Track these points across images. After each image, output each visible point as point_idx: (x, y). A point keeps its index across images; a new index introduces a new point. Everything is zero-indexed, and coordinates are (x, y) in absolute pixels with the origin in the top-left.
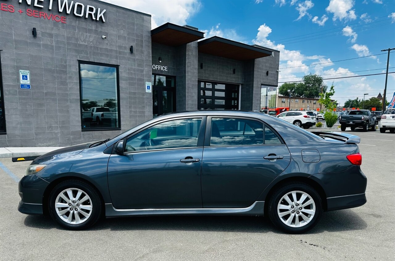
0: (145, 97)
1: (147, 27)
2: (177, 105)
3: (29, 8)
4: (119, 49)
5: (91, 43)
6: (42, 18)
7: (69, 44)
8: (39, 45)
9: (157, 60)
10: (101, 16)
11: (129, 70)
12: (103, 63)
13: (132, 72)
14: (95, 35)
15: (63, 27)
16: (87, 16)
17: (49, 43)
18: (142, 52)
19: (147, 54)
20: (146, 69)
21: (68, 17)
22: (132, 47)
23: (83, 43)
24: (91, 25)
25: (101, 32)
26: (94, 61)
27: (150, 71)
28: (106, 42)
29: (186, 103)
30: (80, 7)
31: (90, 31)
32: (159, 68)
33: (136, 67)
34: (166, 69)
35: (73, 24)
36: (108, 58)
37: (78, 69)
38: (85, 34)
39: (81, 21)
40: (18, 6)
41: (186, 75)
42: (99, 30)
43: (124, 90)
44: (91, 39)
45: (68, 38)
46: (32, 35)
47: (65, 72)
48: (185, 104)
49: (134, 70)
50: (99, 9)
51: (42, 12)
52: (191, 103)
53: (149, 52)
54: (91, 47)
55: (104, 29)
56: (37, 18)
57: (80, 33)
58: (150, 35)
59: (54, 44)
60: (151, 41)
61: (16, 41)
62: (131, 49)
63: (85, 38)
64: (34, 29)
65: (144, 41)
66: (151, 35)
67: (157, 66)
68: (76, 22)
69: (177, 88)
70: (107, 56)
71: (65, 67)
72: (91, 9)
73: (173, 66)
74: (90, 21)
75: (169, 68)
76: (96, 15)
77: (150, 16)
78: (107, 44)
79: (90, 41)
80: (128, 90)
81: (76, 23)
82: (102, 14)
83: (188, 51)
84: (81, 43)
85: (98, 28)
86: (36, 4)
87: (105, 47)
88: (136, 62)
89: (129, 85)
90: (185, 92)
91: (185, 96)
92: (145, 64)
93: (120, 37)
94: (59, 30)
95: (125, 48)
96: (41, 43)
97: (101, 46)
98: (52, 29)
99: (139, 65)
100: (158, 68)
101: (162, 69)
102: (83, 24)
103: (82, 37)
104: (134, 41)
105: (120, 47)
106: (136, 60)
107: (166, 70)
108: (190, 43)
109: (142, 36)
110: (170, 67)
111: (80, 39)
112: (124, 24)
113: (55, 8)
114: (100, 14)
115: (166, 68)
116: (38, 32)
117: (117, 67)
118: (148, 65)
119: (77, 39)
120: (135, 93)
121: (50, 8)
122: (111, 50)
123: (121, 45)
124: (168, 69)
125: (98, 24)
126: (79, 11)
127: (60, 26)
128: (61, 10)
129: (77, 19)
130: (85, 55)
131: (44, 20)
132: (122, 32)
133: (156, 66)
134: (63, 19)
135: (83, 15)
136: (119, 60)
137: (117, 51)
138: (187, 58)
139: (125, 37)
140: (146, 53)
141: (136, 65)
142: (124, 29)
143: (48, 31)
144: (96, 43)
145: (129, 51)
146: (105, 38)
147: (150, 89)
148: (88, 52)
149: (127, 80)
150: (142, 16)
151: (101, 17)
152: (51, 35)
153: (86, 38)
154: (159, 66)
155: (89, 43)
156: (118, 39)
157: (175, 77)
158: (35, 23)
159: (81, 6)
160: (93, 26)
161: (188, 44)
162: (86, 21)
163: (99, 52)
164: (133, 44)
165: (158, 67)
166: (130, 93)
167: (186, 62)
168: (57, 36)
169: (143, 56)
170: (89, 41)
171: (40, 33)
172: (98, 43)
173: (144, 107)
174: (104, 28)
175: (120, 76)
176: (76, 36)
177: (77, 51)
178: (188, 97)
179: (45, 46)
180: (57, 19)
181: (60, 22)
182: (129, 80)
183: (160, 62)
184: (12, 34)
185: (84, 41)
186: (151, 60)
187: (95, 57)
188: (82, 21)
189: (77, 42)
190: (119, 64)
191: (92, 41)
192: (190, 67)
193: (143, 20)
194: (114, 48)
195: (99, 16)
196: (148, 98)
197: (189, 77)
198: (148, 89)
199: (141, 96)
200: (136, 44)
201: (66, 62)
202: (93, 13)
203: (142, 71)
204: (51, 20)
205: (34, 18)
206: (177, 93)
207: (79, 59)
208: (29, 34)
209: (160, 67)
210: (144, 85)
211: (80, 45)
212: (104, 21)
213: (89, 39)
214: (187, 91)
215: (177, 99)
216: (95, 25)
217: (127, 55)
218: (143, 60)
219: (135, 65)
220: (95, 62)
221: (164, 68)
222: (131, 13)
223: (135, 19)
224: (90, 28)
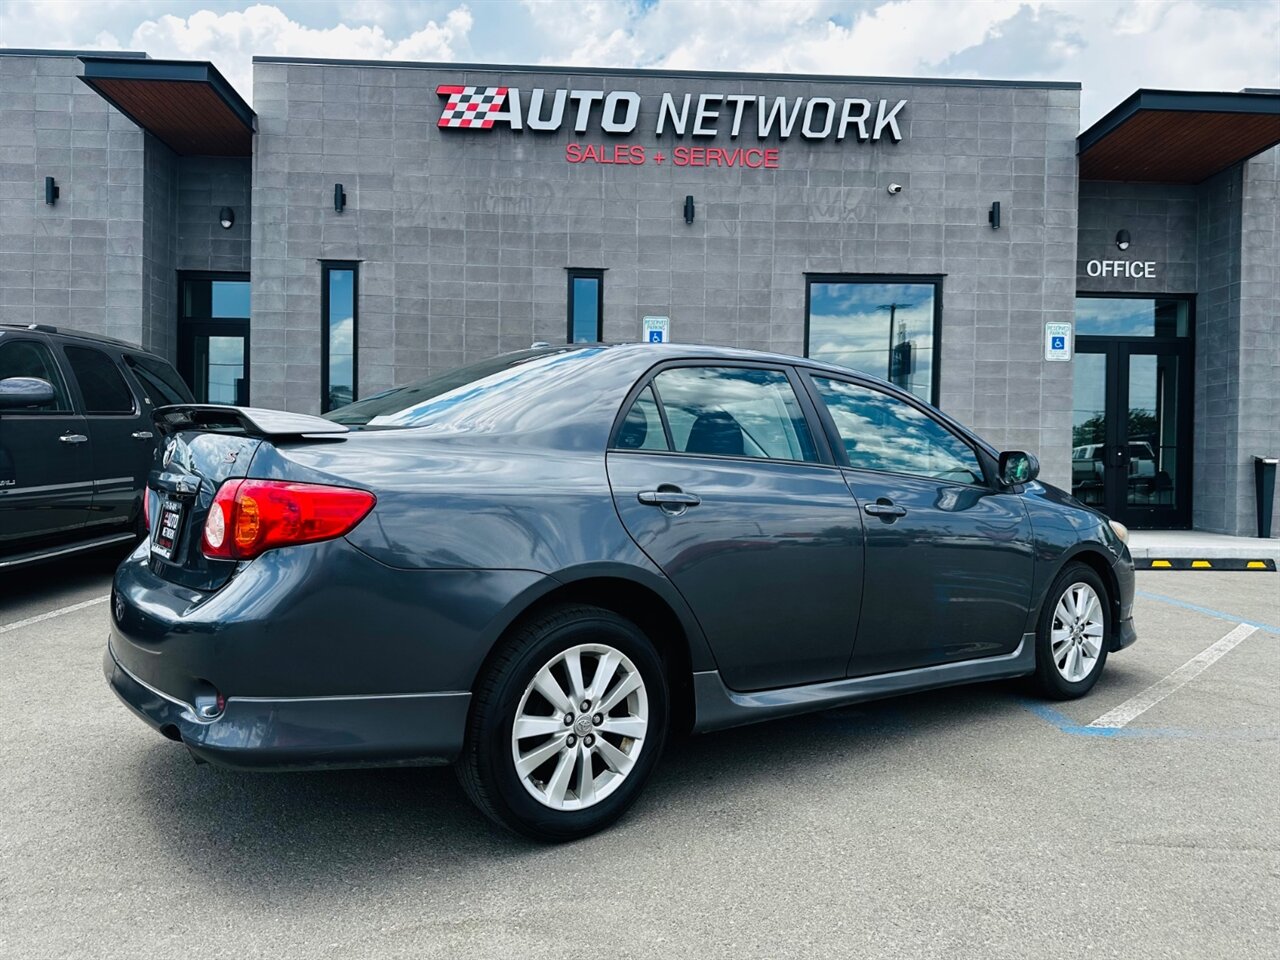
0: (1041, 377)
1: (1061, 126)
2: (1197, 406)
3: (682, 145)
4: (947, 220)
5: (852, 215)
6: (713, 164)
7: (780, 227)
8: (698, 244)
9: (1111, 240)
10: (889, 124)
11: (981, 285)
12: (887, 272)
13: (993, 292)
14: (866, 188)
15: (769, 180)
16: (841, 134)
17: (726, 234)
18: (1038, 219)
19: (1056, 224)
20: (1051, 275)
21: (785, 148)
22: (996, 206)
23: (827, 219)
24: (853, 159)
25: (886, 174)
26: (855, 271)
27: (1069, 281)
28: (902, 202)
29: (1240, 397)
30: (821, 109)
31: (850, 177)
32: (1116, 269)
33: (1012, 275)
34: (1147, 270)
35: (799, 166)
36: (907, 252)
37: (804, 300)
38: (833, 190)
39: (825, 152)
40: (654, 144)
41: (1240, 283)
42: (882, 167)
43: (958, 356)
44: (853, 202)
45: (782, 211)
46: (682, 219)
47: (763, 314)
48: (1235, 401)
49: (1002, 285)
50: (883, 104)
51: (715, 146)
52: (1269, 397)
53: (1067, 214)
54: (850, 227)
55: (899, 162)
56: (699, 168)
57: (819, 189)
58: (1073, 154)
59: (739, 235)
60: (1075, 175)
61: (642, 240)
62: (994, 216)
63: (832, 200)
64: (690, 200)
65: (1046, 179)
66: (1077, 155)
67: (1108, 265)
68: (809, 157)
69: (1200, 338)
70: (904, 247)
71: (766, 298)
72: (857, 109)
73: (1184, 257)
74: (852, 145)
75: (1165, 264)
76: (870, 124)
77: (1077, 86)
78: (905, 209)
79: (849, 207)
80: (972, 355)
81: (808, 160)
82: (891, 119)
83: (1255, 188)
84: (820, 219)
85: (877, 163)
86: (697, 130)
87: (896, 220)
88: (1011, 255)
89: (978, 338)
90: (1236, 350)
91: (1234, 368)
92: (1046, 259)
93: (951, 179)
94: (756, 190)
95: (971, 213)
96: (705, 236)
97: (884, 220)
98: (737, 191)
99: (1023, 266)
100: (1113, 270)
101: (1130, 271)
102: (831, 160)
103: (824, 201)
104: (1004, 184)
105: (951, 212)
106: (1010, 248)
107: (1147, 276)
108: (1263, 156)
109: (1039, 163)
110: (1168, 261)
111: (818, 208)
112: (969, 135)
113: (749, 129)
114: (885, 117)
115: (1150, 266)
116: (699, 207)
117: (936, 280)
118: (1062, 262)
119: (807, 211)
120: (999, 367)
121: (735, 132)
122: (918, 229)
123: (957, 206)
124: (1160, 270)
125: (877, 151)
126: (818, 123)
127: (760, 179)
128: (764, 132)
129: (813, 149)
130: (829, 256)
131: (717, 168)
132: (962, 161)
133: (1105, 263)
134: (772, 157)
135: (829, 132)
136: (946, 256)
137: (938, 227)
138: (1245, 214)
139: (972, 178)
140: (1051, 220)
141: (1011, 268)
142: (968, 152)
143: (725, 200)
144: (868, 211)
145: (985, 222)
146: (898, 190)
147: (1063, 348)
148: (839, 243)
149: (973, 321)
150: (1042, 93)
151: (888, 129)
152: (732, 211)
153: (835, 202)
154: (1116, 263)
155: (845, 215)
156: (944, 186)
157: (1191, 299)
158: (693, 183)
159: (825, 107)
160: (860, 161)
161: (1252, 160)
162: (839, 149)
163: (875, 239)
164: (1004, 198)
165: (1112, 266)
166: (980, 366)
167: (1244, 231)
168: (749, 208)
169: (1039, 233)
170: (845, 208)
171: (703, 209)
172: (874, 212)
173: (1036, 414)
174: (895, 160)
175: (944, 312)
176: (805, 200)
177: (806, 247)
178: (1248, 370)
179: (715, 243)
180: (755, 160)
181: (761, 168)
182: (979, 320)
183: (1124, 246)
184: (634, 223)
185: (831, 211)
186: (1076, 244)
187: (859, 257)
188: (827, 152)
189: (807, 217)
190: (943, 272)
191: (853, 207)
192: (1261, 252)
193: (1046, 106)
194: (929, 220)
195: (880, 125)
196: (1053, 382)
197: (1258, 291)
198: (1054, 347)
199: (1025, 375)
200: (1016, 194)
201: (768, 285)
202: (861, 121)
203: (1034, 285)
204: (736, 166)
205: (692, 169)
206: (1197, 359)
207: (809, 271)
208: (677, 215)
209: (1119, 266)
210: (1039, 333)
211: (816, 227)
212: (897, 136)
213: (845, 203)
214: (1242, 347)
215: (1200, 385)
216: (869, 157)
217: (978, 234)
218: (1039, 248)
219: (1005, 268)
220: (862, 272)
221: (1138, 269)
222: (999, 92)
223: (1015, 110)
224: (852, 168)
